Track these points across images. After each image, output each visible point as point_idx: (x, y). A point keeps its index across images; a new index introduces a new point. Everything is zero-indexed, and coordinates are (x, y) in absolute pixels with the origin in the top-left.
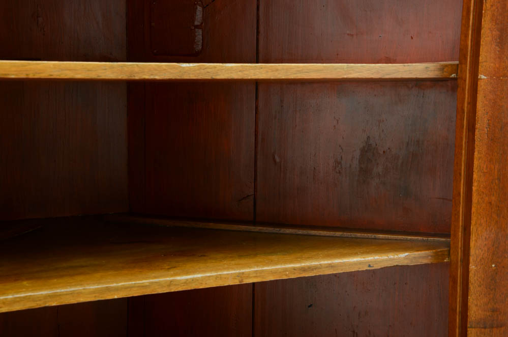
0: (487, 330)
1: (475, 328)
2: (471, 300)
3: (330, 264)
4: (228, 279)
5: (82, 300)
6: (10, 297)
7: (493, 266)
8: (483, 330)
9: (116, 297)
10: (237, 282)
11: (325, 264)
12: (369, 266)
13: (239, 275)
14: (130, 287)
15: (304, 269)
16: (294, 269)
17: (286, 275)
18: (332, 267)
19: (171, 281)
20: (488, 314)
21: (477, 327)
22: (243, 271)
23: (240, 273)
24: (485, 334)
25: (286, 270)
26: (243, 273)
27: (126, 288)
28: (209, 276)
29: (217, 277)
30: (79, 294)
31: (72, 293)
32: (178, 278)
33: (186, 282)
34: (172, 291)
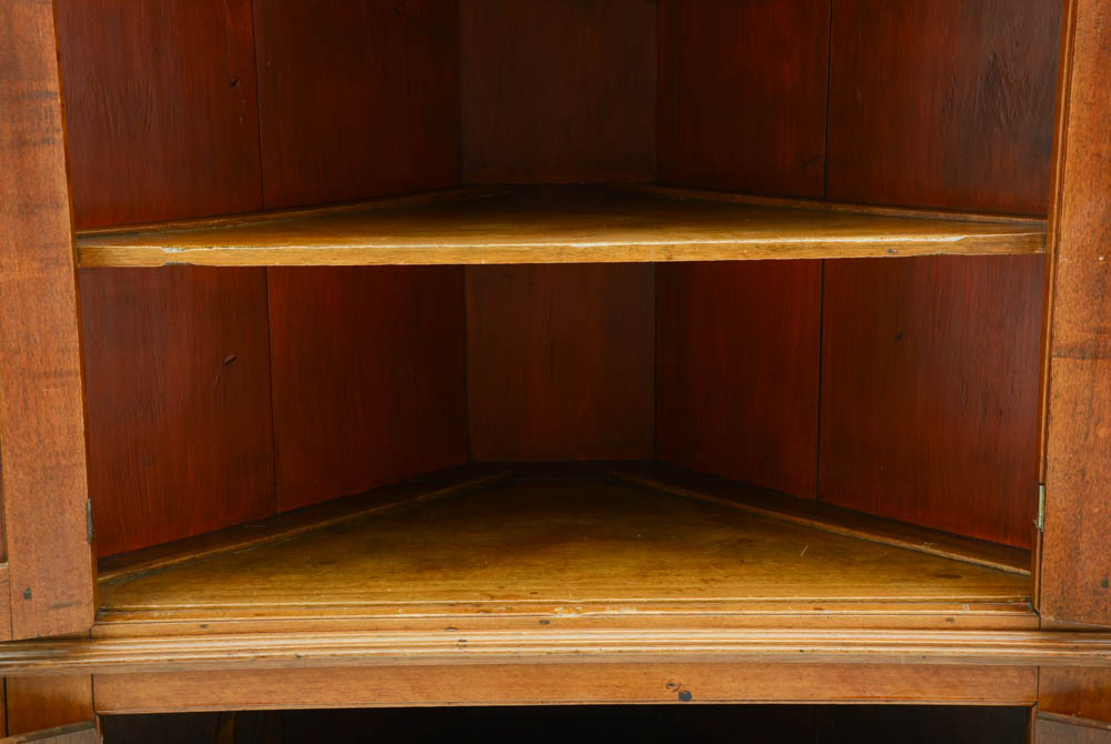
0: (1088, 362)
1: (1065, 357)
2: (1060, 313)
3: (821, 243)
4: (649, 252)
5: (437, 261)
6: (346, 247)
7: (1101, 259)
8: (1079, 361)
9: (483, 262)
10: (663, 258)
11: (811, 243)
12: (890, 251)
13: (666, 248)
14: (504, 251)
15: (773, 248)
16: (757, 246)
17: (744, 255)
18: (822, 248)
19: (562, 248)
20: (1089, 336)
21: (1069, 356)
22: (675, 243)
23: (667, 246)
24: (1082, 369)
25: (743, 247)
26: (673, 246)
27: (497, 251)
28: (621, 246)
29: (631, 248)
30: (433, 252)
31: (424, 251)
32: (574, 245)
33: (584, 252)
34: (564, 262)
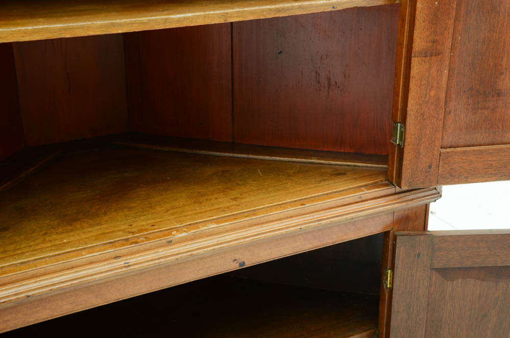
0: (427, 58)
1: (417, 57)
2: (416, 34)
3: (300, 6)
4: (214, 18)
5: (91, 33)
6: (30, 28)
7: (436, 3)
8: (424, 58)
9: (120, 32)
10: (222, 21)
11: (296, 6)
12: (333, 7)
13: (223, 15)
14: (132, 24)
15: (278, 10)
16: (271, 10)
17: (264, 15)
18: (302, 8)
19: (166, 19)
20: (429, 45)
21: (420, 56)
22: (228, 11)
23: (224, 13)
24: (425, 62)
25: (263, 11)
26: (227, 13)
27: (128, 24)
28: (199, 15)
29: (204, 16)
30: (88, 28)
31: (82, 27)
32: (172, 16)
33: (179, 20)
34: (168, 28)
